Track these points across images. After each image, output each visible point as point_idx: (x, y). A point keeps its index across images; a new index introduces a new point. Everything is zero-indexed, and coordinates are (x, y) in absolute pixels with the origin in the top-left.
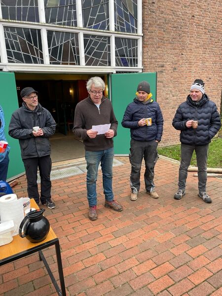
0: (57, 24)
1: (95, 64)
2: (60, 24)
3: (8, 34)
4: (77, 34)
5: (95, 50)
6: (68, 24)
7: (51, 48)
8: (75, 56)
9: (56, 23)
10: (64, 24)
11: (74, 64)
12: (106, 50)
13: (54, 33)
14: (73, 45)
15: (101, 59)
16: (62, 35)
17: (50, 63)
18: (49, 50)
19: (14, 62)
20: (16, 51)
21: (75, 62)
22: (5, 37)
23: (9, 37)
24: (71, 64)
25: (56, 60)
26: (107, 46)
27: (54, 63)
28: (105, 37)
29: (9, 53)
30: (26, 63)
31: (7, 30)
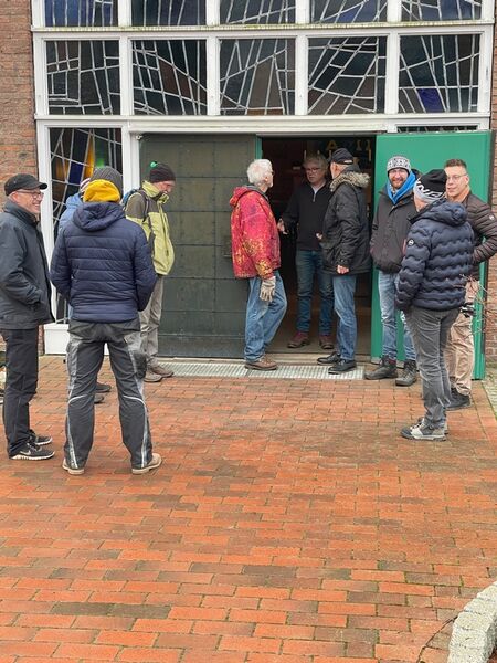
0: (246, 23)
1: (337, 110)
2: (254, 22)
3: (140, 55)
4: (292, 41)
5: (340, 75)
6: (274, 20)
7: (227, 78)
8: (284, 92)
9: (245, 19)
10: (263, 21)
11: (279, 113)
12: (372, 71)
13: (237, 44)
14: (281, 66)
15: (354, 97)
16: (257, 45)
17: (222, 113)
18: (222, 84)
19: (145, 113)
20: (151, 90)
21: (283, 108)
22: (134, 61)
23: (142, 62)
24: (270, 113)
25: (235, 106)
26: (376, 60)
27: (230, 113)
28: (372, 39)
29: (137, 95)
30: (170, 114)
31: (139, 47)
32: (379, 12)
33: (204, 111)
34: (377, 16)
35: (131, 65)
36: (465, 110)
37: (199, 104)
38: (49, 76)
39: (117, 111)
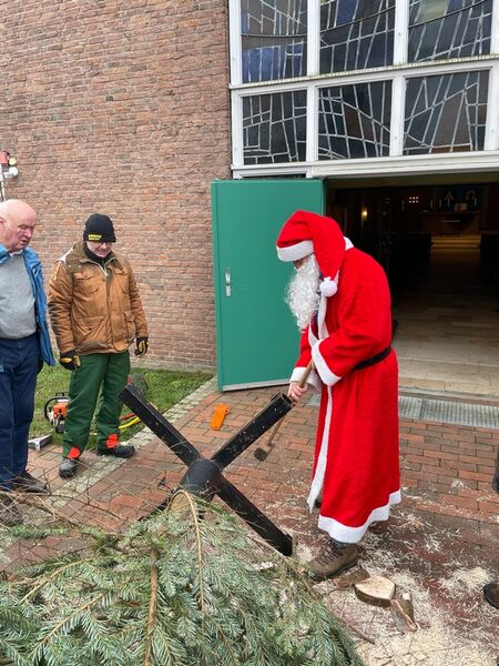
0: (436, 59)
2: (444, 57)
3: (326, 103)
4: (485, 73)
6: (465, 53)
7: (413, 117)
8: (473, 128)
9: (435, 55)
10: (454, 55)
11: (467, 149)
13: (425, 82)
14: (472, 100)
16: (445, 83)
17: (405, 153)
18: (406, 124)
19: (329, 158)
20: (335, 135)
21: (471, 144)
22: (320, 109)
23: (328, 109)
24: (456, 150)
25: (419, 145)
27: (411, 153)
29: (322, 142)
30: (352, 157)
31: (325, 95)
33: (386, 152)
35: (317, 112)
37: (382, 145)
38: (244, 130)
39: (303, 158)
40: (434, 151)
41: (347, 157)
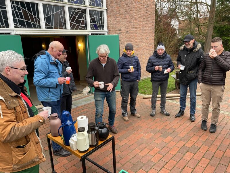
1: (77, 28)
3: (14, 6)
4: (63, 7)
5: (76, 19)
7: (46, 17)
8: (63, 23)
12: (83, 19)
13: (48, 6)
14: (61, 14)
15: (80, 25)
16: (53, 8)
17: (46, 28)
19: (19, 27)
20: (20, 19)
21: (63, 27)
23: (15, 9)
24: (60, 28)
25: (50, 26)
26: (84, 15)
27: (48, 28)
28: (83, 9)
29: (15, 21)
30: (28, 28)
31: (13, 3)
32: (83, 2)
33: (40, 27)
34: (83, 3)
35: (11, 9)
36: (102, 30)
37: (38, 25)
39: (7, 26)
40: (55, 28)
41: (26, 27)
